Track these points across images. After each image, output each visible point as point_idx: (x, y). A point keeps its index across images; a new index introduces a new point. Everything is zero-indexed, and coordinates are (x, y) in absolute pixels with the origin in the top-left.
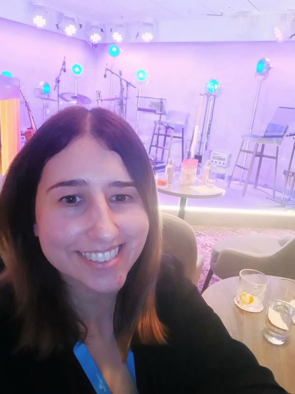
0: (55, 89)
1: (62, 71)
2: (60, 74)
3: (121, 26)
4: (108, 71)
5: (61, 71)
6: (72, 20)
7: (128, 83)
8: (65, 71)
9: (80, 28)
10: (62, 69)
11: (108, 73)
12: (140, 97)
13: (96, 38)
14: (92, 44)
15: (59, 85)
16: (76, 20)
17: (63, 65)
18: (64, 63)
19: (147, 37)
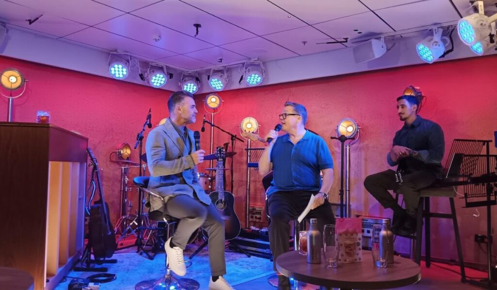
0: (136, 147)
1: (147, 126)
2: (144, 130)
3: (221, 71)
4: (206, 123)
5: (144, 126)
6: (160, 69)
7: (233, 136)
8: (150, 126)
9: (170, 78)
10: (146, 123)
11: (207, 126)
12: (250, 149)
13: (190, 88)
15: (141, 143)
16: (165, 68)
17: (147, 119)
18: (149, 117)
19: (254, 79)
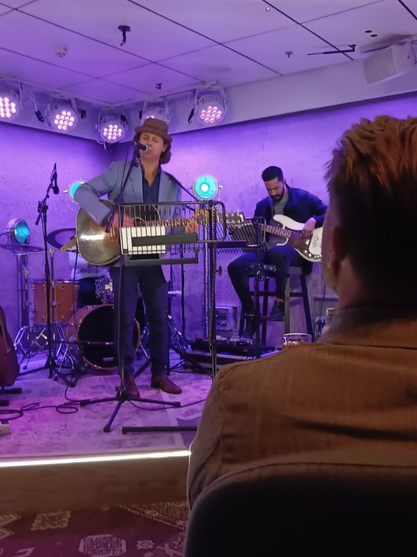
0: (37, 224)
1: (52, 190)
2: (48, 196)
5: (48, 190)
6: (67, 104)
8: (56, 191)
9: (82, 117)
10: (51, 186)
13: (113, 132)
14: (106, 143)
15: (45, 216)
16: (73, 102)
17: (52, 180)
18: (55, 177)
19: (211, 114)
